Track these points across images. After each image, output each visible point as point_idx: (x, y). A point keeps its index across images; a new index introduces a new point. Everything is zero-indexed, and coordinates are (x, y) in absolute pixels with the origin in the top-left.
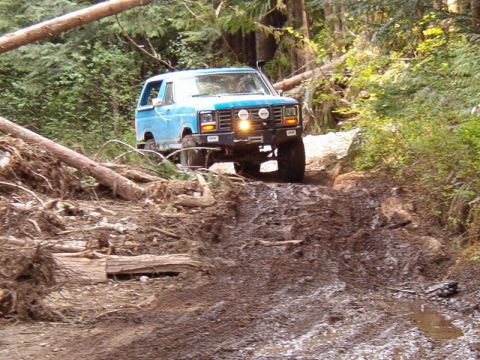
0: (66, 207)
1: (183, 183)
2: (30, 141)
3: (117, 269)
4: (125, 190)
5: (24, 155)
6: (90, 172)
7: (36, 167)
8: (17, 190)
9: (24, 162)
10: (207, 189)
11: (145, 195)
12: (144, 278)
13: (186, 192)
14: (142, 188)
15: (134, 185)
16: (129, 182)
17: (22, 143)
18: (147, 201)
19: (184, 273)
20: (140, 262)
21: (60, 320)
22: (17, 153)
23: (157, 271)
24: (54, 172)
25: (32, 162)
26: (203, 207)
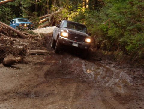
0: (13, 39)
1: (35, 35)
2: (4, 25)
3: (31, 53)
4: (23, 36)
5: (3, 28)
6: (16, 32)
7: (5, 31)
8: (2, 35)
9: (3, 29)
10: (40, 37)
11: (27, 37)
12: (37, 55)
13: (36, 37)
14: (27, 36)
15: (25, 35)
16: (24, 35)
17: (2, 26)
18: (28, 39)
19: (45, 54)
20: (36, 51)
21: (28, 63)
22: (1, 28)
23: (40, 53)
24: (8, 32)
25: (4, 30)
26: (40, 40)
